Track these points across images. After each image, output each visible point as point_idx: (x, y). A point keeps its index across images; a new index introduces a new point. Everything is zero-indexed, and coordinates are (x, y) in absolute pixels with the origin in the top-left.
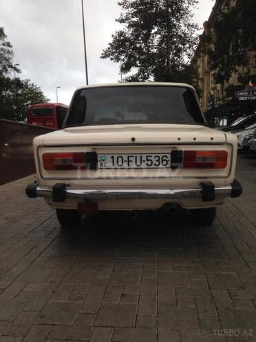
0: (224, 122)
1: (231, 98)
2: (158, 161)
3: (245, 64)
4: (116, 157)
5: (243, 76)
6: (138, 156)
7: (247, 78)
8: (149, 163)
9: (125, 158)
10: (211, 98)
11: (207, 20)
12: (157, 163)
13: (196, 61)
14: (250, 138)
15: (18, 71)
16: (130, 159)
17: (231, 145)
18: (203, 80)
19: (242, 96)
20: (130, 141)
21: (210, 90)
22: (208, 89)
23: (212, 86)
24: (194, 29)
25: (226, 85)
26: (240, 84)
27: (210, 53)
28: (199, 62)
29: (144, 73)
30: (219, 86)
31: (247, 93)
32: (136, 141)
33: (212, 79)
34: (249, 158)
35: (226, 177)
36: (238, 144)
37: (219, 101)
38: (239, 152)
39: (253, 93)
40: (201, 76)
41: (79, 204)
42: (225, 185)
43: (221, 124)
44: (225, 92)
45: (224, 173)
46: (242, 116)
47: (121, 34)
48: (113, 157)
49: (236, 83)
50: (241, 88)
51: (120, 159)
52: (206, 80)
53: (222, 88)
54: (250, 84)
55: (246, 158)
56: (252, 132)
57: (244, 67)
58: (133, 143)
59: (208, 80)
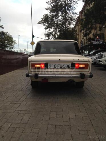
0: (87, 52)
1: (89, 43)
2: (67, 66)
3: (95, 29)
4: (54, 65)
5: (95, 34)
6: (61, 65)
7: (96, 35)
8: (64, 67)
9: (57, 65)
10: (82, 42)
11: (81, 11)
12: (67, 67)
13: (76, 27)
14: (97, 59)
15: (3, 28)
16: (58, 65)
17: (90, 62)
18: (78, 35)
19: (94, 42)
20: (59, 60)
21: (81, 39)
22: (81, 38)
23: (82, 37)
24: (76, 15)
25: (88, 37)
26: (93, 37)
27: (82, 24)
28: (77, 27)
29: (55, 32)
30: (85, 38)
31: (96, 41)
32: (61, 60)
33: (82, 34)
34: (96, 66)
35: (88, 72)
36: (92, 61)
37: (85, 43)
38: (92, 64)
39: (98, 41)
40: (78, 33)
41: (42, 80)
42: (88, 74)
43: (86, 53)
44: (87, 40)
45: (87, 70)
46: (94, 50)
47: (47, 15)
48: (53, 65)
49: (92, 37)
50: (94, 39)
51: (55, 65)
52: (80, 35)
53: (86, 38)
54: (97, 37)
55: (95, 66)
56: (97, 56)
57: (95, 30)
58: (60, 61)
59: (81, 35)
